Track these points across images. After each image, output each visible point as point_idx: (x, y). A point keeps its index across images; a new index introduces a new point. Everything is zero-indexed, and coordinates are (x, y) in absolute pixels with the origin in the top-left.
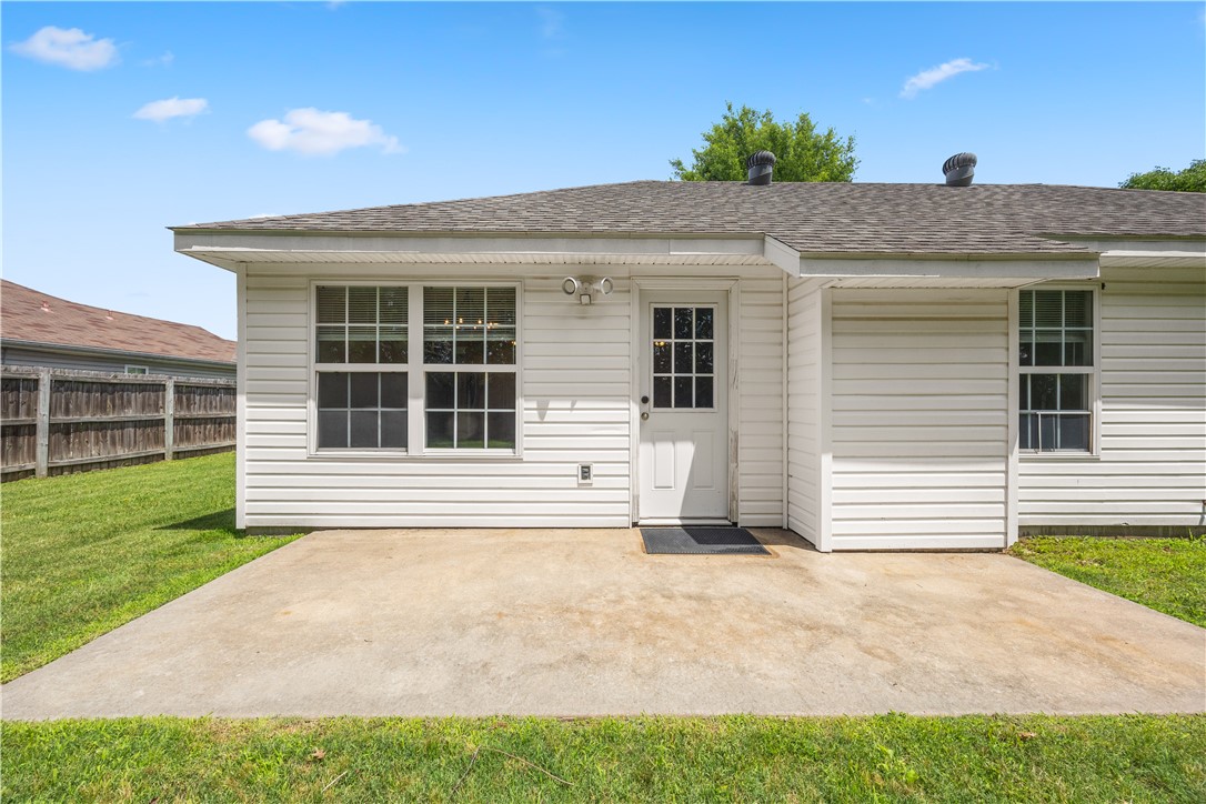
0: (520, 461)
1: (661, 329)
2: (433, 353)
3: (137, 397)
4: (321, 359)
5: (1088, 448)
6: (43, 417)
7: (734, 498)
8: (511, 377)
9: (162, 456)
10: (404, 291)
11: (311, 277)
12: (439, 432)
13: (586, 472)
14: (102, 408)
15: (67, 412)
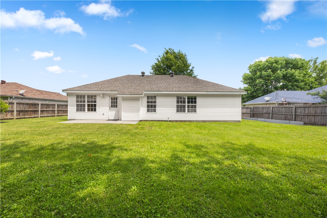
0: (96, 113)
1: (112, 99)
2: (88, 102)
3: (51, 106)
4: (77, 102)
5: (156, 112)
6: (40, 109)
7: (119, 117)
8: (96, 104)
9: (55, 116)
10: (85, 95)
11: (76, 94)
12: (89, 110)
13: (103, 114)
14: (47, 108)
15: (42, 109)
